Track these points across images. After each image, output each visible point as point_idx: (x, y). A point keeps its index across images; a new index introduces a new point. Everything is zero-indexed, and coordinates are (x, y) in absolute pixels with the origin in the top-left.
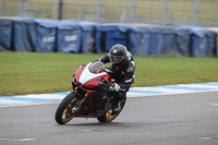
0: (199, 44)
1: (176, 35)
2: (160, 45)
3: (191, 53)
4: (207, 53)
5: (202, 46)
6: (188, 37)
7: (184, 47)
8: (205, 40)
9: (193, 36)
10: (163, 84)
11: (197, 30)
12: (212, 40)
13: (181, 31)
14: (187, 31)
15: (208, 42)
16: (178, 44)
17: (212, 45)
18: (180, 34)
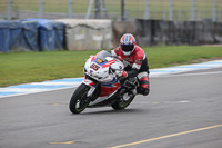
0: (48, 37)
1: (23, 29)
2: (7, 40)
3: (40, 47)
4: (56, 46)
5: (51, 40)
6: (36, 31)
7: (32, 41)
8: (54, 33)
9: (41, 29)
10: (16, 84)
11: (44, 22)
12: (60, 32)
13: (28, 24)
14: (34, 24)
15: (57, 35)
16: (25, 39)
17: (62, 38)
18: (27, 28)
